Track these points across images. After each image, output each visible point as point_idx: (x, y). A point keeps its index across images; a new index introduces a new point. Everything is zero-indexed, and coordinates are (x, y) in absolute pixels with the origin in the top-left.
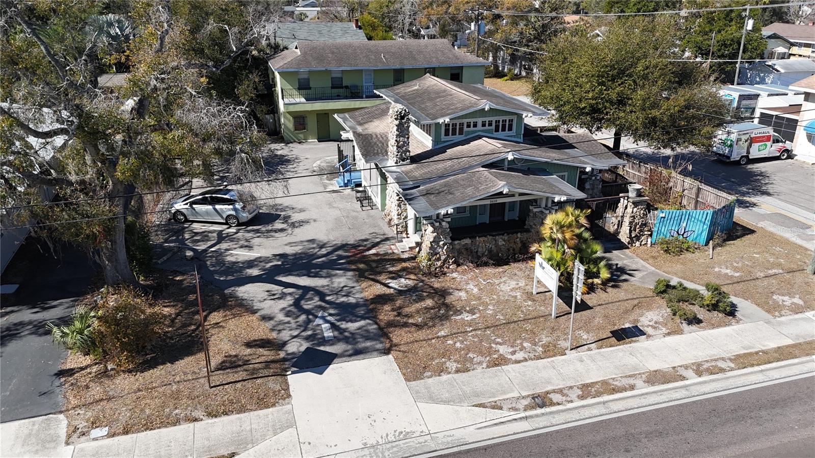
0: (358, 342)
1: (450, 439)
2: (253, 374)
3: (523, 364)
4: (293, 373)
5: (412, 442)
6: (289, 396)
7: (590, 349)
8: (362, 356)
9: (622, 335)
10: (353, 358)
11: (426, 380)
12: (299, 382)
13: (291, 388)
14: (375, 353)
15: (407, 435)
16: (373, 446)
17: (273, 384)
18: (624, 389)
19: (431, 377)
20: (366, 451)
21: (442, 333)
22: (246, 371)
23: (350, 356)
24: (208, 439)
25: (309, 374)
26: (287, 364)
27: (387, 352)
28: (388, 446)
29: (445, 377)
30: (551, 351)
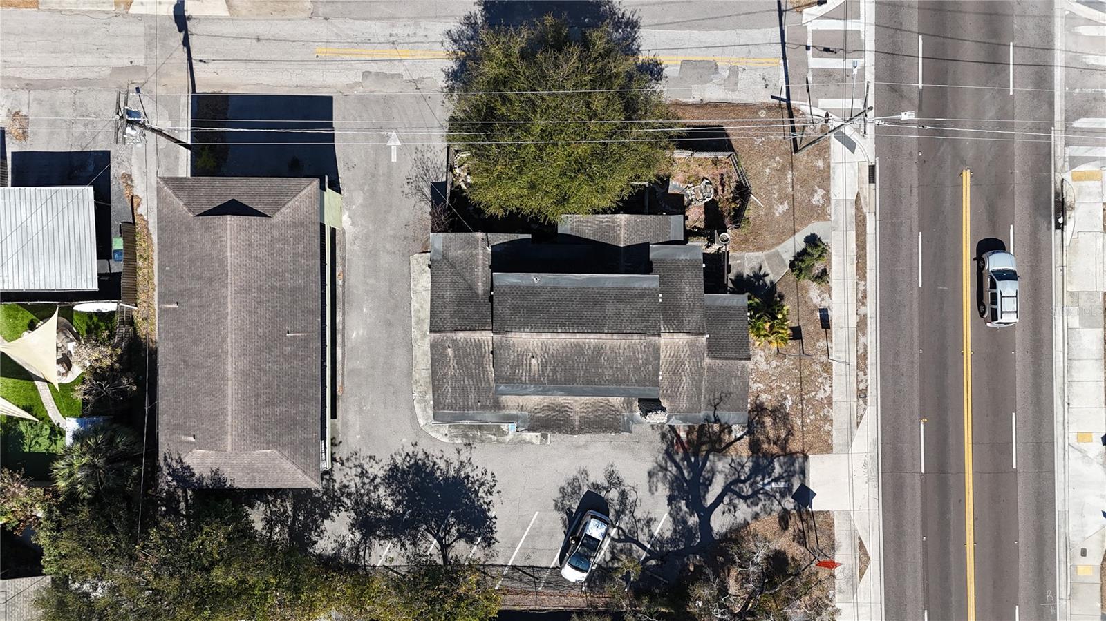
0: (794, 470)
1: (872, 445)
2: (811, 529)
3: (834, 389)
4: (811, 507)
5: (870, 462)
6: (828, 511)
7: (832, 348)
8: (806, 472)
9: (825, 323)
10: (807, 475)
11: (834, 443)
12: (817, 505)
13: (823, 510)
14: (806, 463)
15: (866, 463)
16: (868, 480)
17: (820, 519)
18: (865, 350)
19: (832, 440)
20: (870, 483)
21: (799, 422)
22: (808, 532)
23: (804, 477)
24: (847, 549)
25: (813, 500)
26: (803, 510)
27: (806, 457)
28: (869, 472)
29: (834, 433)
30: (827, 368)
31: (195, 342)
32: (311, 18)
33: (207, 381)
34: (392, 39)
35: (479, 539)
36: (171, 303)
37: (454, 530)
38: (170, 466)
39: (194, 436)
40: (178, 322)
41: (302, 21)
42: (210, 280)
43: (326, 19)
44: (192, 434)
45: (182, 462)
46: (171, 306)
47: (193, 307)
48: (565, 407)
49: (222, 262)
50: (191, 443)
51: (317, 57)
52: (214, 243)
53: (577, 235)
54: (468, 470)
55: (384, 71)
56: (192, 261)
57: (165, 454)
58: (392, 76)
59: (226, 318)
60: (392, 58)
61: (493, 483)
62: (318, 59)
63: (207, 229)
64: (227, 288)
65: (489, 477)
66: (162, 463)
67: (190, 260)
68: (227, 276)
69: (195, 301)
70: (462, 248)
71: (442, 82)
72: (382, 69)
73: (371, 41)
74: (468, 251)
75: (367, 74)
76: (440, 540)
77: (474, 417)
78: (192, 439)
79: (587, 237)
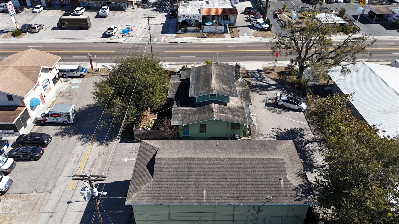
6: (263, 67)
8: (251, 70)
10: (253, 70)
17: (266, 69)
22: (270, 69)
25: (260, 69)
26: (263, 70)
27: (247, 70)
31: (225, 178)
32: (51, 193)
33: (247, 170)
34: (76, 162)
35: (301, 132)
36: (203, 195)
37: (300, 139)
38: (302, 197)
39: (280, 179)
40: (214, 190)
41: (51, 197)
42: (190, 168)
43: (55, 186)
44: (279, 181)
45: (297, 188)
46: (205, 194)
47: (205, 180)
48: (240, 92)
49: (181, 160)
50: (284, 181)
51: (73, 190)
52: (169, 166)
53: (175, 93)
54: (273, 136)
55: (91, 165)
56: (178, 180)
57: (295, 200)
58: (94, 162)
59: (211, 159)
60: (86, 162)
61: (276, 129)
62: (74, 190)
63: (161, 170)
64: (194, 158)
65: (274, 130)
66: (301, 203)
67: (178, 181)
68: (188, 158)
69: (201, 178)
70: (178, 114)
71: (103, 147)
72: (89, 165)
73: (74, 169)
74: (180, 112)
75: (89, 171)
76: (306, 144)
77: (248, 114)
78: (282, 181)
79: (177, 90)
